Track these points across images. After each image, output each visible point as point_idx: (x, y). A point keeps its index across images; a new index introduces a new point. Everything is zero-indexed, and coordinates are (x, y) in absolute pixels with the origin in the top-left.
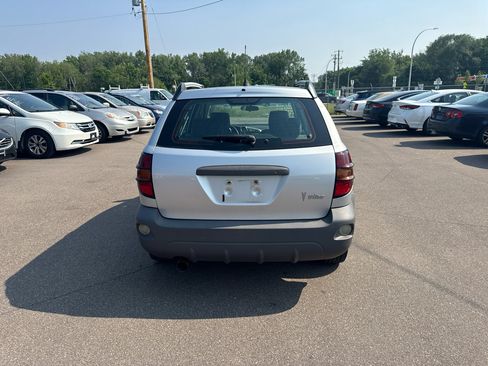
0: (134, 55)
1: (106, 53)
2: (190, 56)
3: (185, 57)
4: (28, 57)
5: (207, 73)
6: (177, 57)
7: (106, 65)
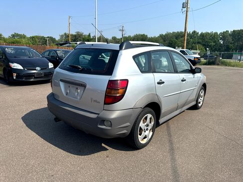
0: (191, 33)
1: (178, 32)
2: (224, 32)
3: (221, 33)
4: (144, 35)
5: (233, 42)
6: (216, 33)
7: (176, 38)
